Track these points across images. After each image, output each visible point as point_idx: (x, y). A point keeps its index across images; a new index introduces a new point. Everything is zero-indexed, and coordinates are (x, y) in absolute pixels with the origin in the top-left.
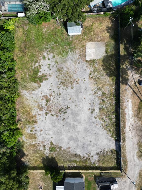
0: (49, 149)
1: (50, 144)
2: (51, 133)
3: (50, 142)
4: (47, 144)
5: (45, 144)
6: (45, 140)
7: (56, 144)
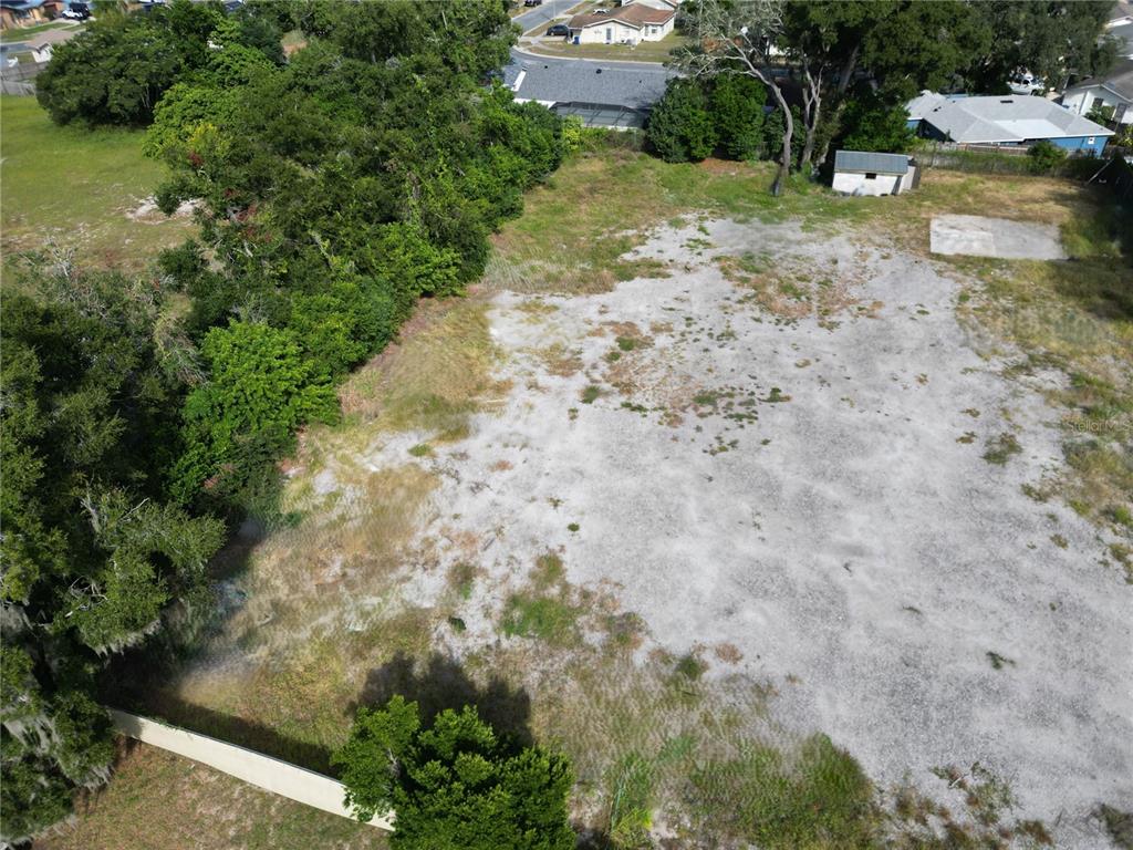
0: (499, 606)
1: (529, 565)
2: (576, 497)
3: (545, 553)
4: (503, 561)
5: (486, 560)
6: (499, 531)
7: (592, 588)
